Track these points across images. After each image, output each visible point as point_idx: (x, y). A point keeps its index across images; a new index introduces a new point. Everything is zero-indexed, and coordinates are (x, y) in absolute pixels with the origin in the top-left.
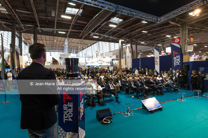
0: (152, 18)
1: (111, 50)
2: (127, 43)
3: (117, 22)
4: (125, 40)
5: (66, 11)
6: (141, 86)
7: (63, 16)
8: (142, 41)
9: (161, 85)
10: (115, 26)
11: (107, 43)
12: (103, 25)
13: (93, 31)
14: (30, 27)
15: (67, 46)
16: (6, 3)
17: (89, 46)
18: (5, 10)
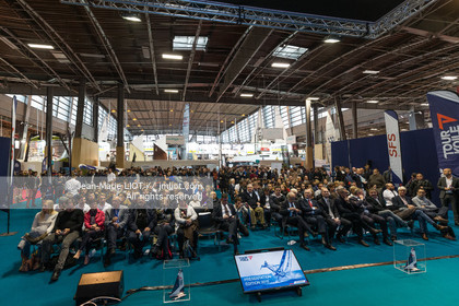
0: (353, 28)
1: (294, 125)
2: (328, 104)
3: (294, 57)
4: (321, 98)
5: (174, 45)
6: (317, 213)
7: (165, 56)
8: (371, 96)
9: (389, 214)
10: (287, 66)
11: (284, 109)
12: (257, 65)
13: (238, 82)
14: (112, 85)
15: (188, 120)
16: (61, 44)
17: (244, 118)
18: (63, 56)
